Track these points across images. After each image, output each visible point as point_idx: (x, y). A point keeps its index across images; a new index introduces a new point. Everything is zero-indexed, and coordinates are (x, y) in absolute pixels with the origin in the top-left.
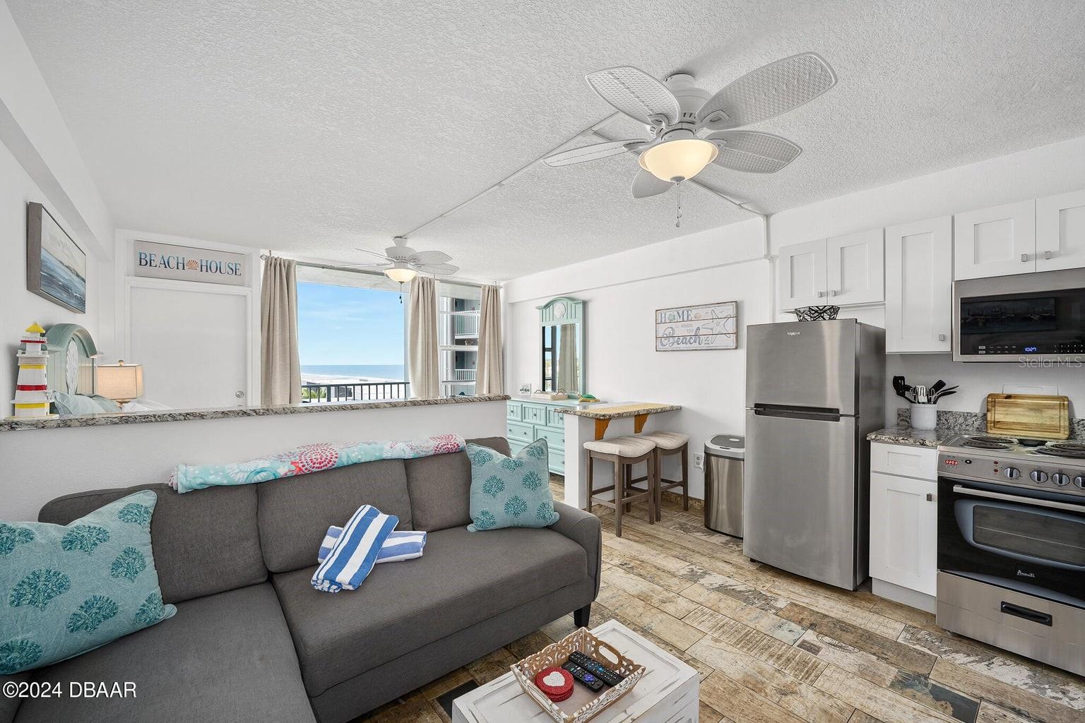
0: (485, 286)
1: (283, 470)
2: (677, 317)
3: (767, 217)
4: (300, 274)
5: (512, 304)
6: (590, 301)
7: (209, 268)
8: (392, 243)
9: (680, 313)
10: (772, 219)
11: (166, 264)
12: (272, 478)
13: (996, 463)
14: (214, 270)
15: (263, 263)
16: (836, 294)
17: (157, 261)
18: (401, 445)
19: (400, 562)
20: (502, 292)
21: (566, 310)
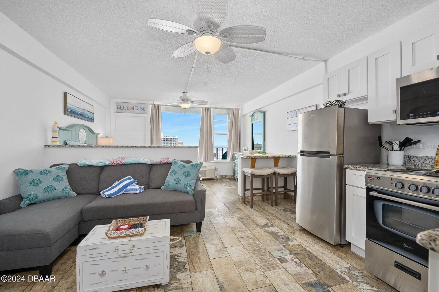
0: (232, 109)
1: (107, 163)
2: (294, 115)
3: (326, 61)
4: (162, 109)
5: (244, 115)
6: (266, 111)
7: (136, 109)
8: (181, 95)
9: (295, 112)
10: (328, 62)
11: (124, 108)
12: (104, 165)
13: (392, 179)
14: (137, 109)
15: (151, 106)
16: (345, 94)
17: (122, 108)
18: (147, 159)
19: (131, 194)
20: (240, 111)
21: (258, 116)
